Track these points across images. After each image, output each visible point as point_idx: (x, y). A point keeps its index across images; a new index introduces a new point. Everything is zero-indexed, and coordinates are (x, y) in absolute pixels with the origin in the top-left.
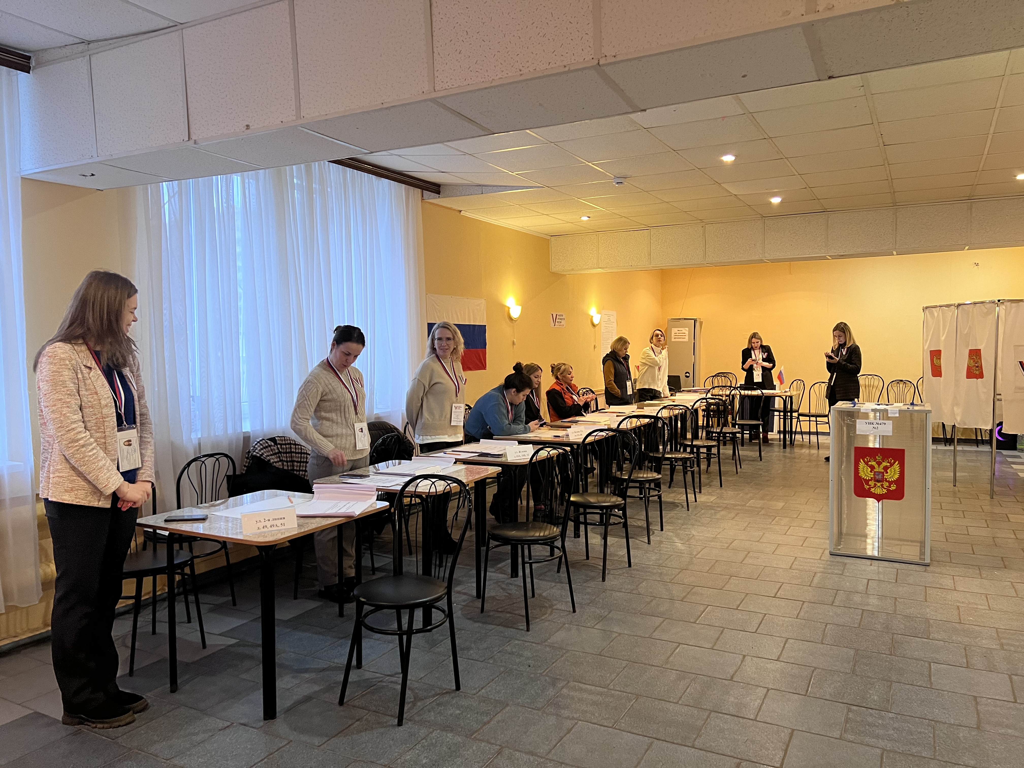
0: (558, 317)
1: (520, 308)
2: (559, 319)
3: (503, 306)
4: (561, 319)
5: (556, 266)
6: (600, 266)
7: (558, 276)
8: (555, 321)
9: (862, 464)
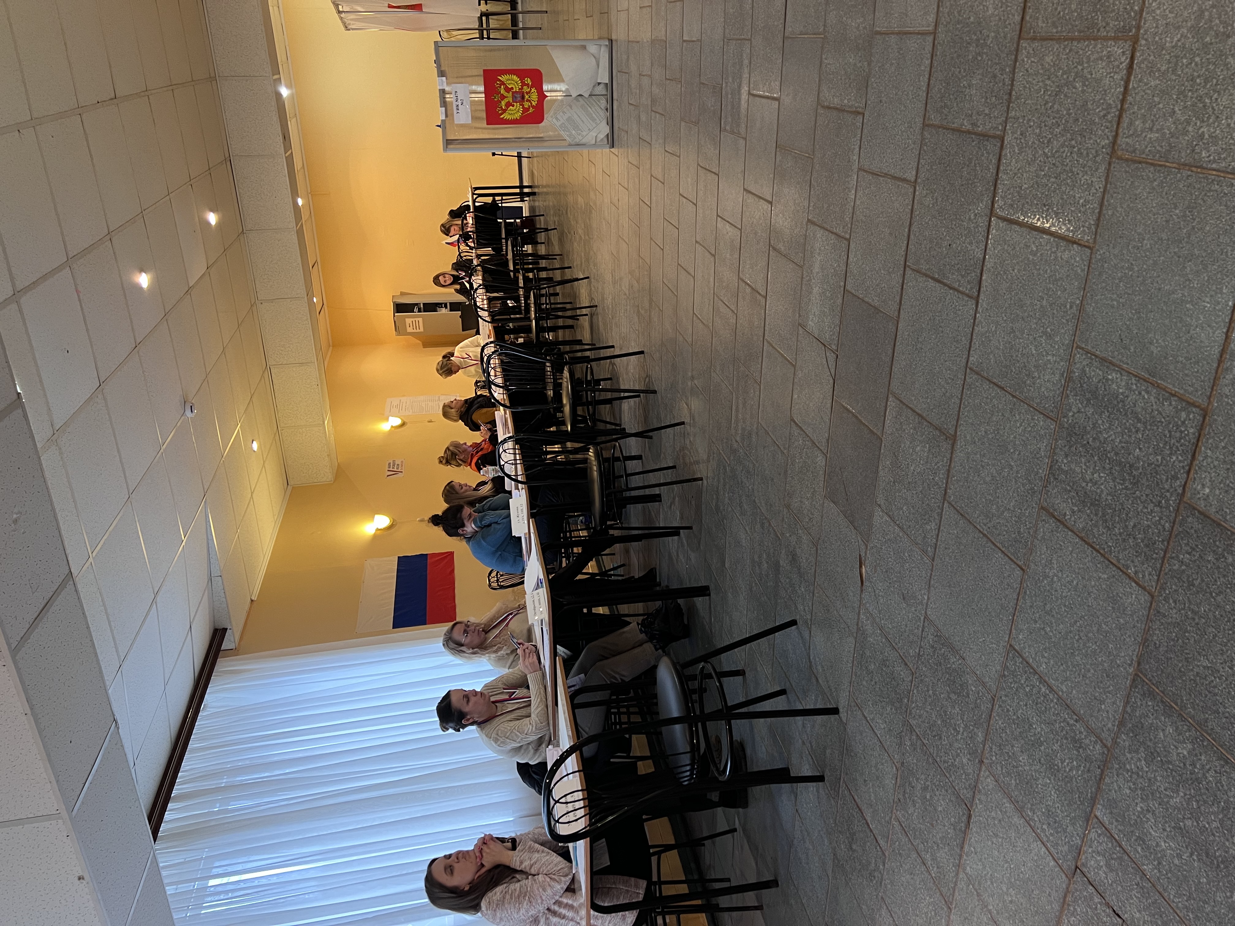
0: (391, 469)
1: (377, 517)
2: (393, 468)
3: (375, 537)
4: (394, 465)
5: (326, 475)
6: (322, 423)
7: (340, 473)
8: (396, 473)
9: (506, 116)
